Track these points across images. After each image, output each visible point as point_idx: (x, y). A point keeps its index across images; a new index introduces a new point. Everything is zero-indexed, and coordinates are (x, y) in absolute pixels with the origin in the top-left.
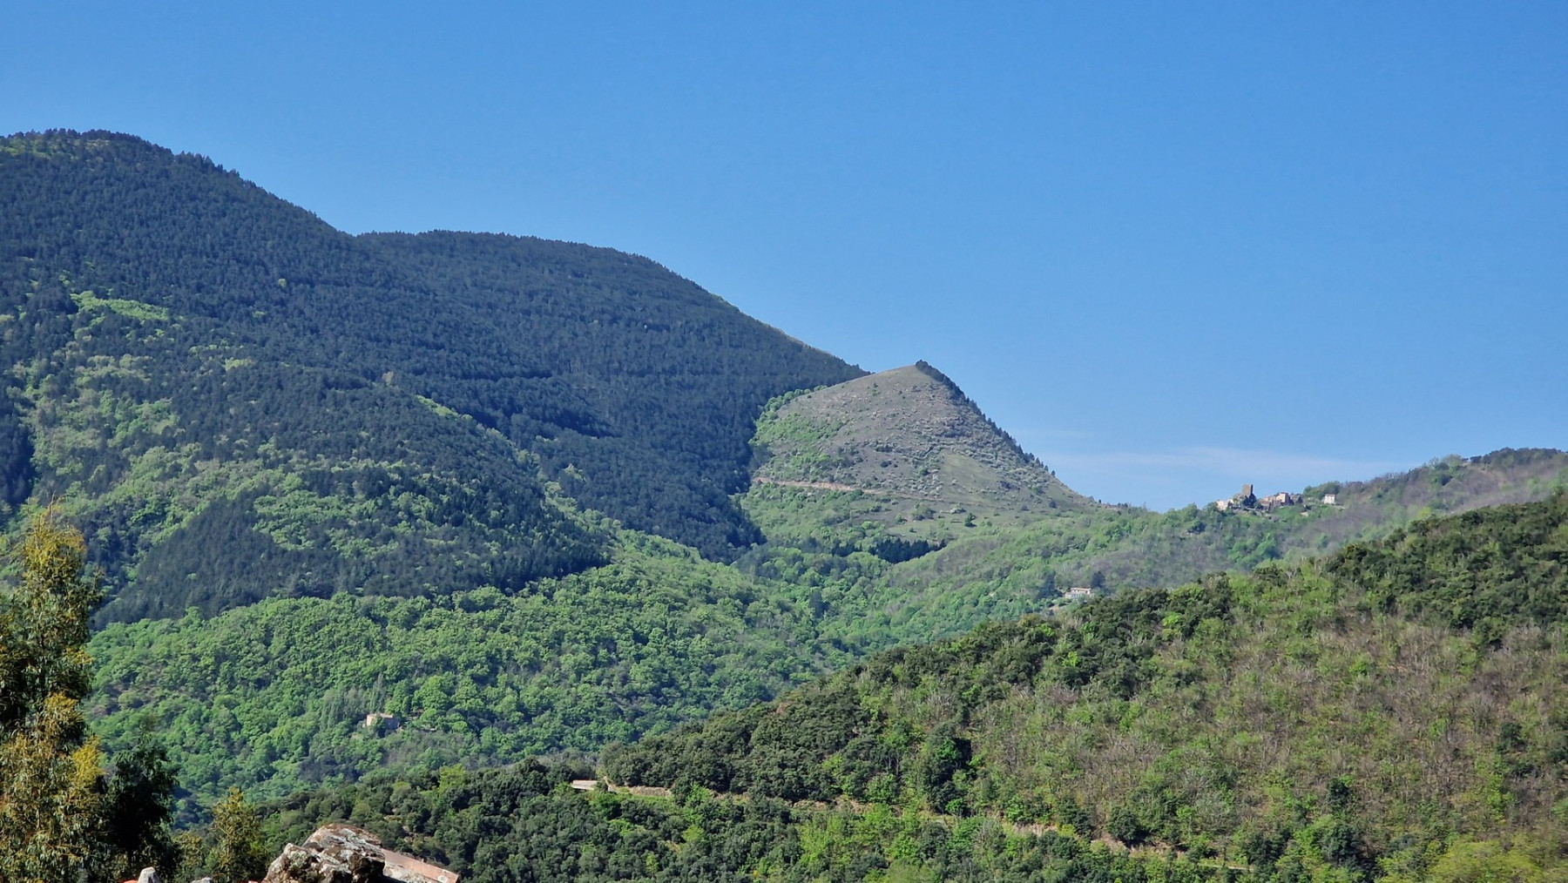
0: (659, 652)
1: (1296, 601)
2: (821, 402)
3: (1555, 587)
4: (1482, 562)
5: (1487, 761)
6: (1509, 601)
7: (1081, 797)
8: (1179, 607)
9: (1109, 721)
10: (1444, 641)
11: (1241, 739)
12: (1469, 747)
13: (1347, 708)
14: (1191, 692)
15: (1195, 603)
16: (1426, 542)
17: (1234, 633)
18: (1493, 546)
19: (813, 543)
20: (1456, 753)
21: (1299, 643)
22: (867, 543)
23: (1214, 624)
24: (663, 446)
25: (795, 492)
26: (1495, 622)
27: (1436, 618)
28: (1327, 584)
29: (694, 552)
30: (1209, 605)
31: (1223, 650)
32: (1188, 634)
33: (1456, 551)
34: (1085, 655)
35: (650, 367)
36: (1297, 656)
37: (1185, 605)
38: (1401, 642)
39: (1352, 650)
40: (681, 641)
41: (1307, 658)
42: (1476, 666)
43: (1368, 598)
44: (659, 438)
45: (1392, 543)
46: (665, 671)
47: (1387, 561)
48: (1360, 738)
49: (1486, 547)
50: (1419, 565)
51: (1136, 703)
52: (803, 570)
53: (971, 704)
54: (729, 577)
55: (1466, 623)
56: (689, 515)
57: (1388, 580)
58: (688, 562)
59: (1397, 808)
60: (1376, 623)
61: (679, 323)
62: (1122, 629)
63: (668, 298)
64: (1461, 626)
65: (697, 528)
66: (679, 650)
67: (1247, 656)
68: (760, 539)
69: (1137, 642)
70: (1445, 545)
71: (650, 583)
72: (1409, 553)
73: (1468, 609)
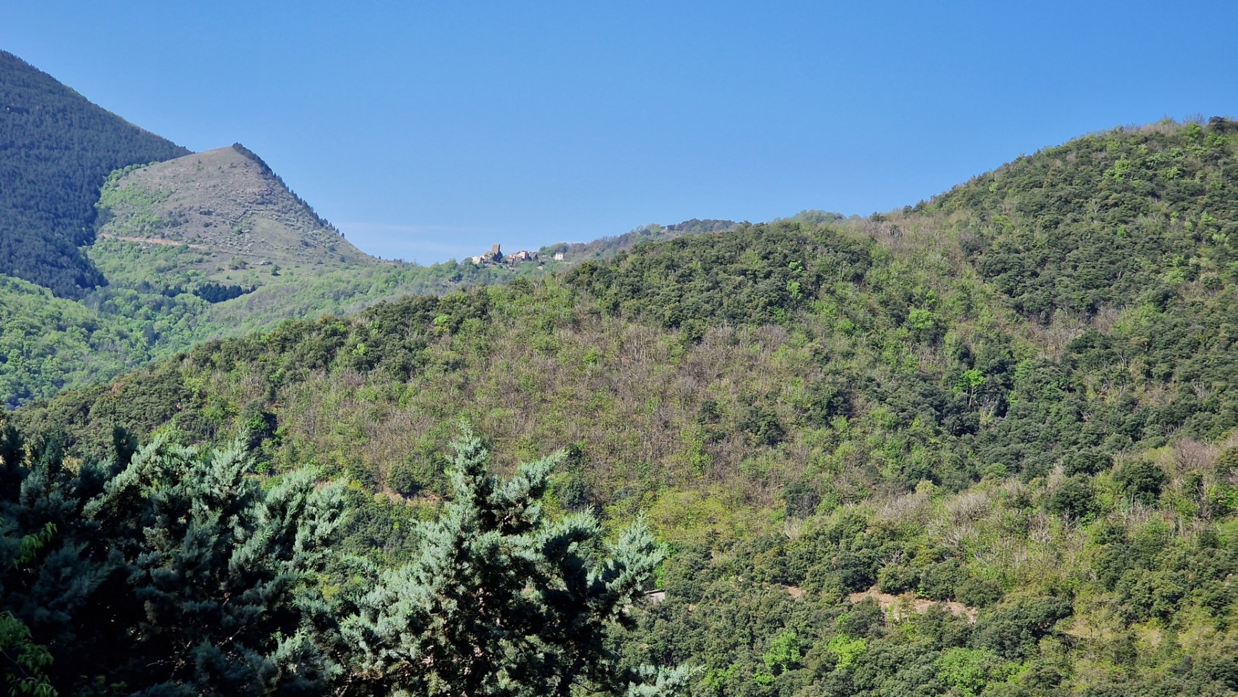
1: (540, 306)
2: (154, 175)
3: (743, 297)
4: (687, 277)
5: (690, 430)
6: (708, 307)
7: (367, 459)
8: (447, 309)
9: (390, 399)
10: (657, 338)
11: (496, 413)
12: (676, 420)
13: (582, 390)
14: (456, 376)
15: (460, 308)
16: (644, 260)
17: (491, 330)
18: (696, 265)
19: (147, 286)
20: (666, 425)
21: (542, 338)
22: (191, 287)
23: (476, 322)
25: (132, 246)
26: (698, 323)
27: (651, 318)
28: (566, 292)
29: (48, 292)
30: (472, 308)
31: (482, 343)
32: (455, 331)
33: (668, 267)
34: (372, 346)
36: (541, 349)
37: (452, 308)
38: (624, 338)
39: (586, 344)
41: (550, 350)
42: (683, 356)
43: (597, 304)
44: (19, 200)
45: (617, 261)
47: (614, 275)
48: (591, 412)
49: (690, 265)
50: (638, 278)
51: (412, 385)
52: (138, 307)
53: (278, 384)
54: (75, 310)
55: (675, 323)
56: (44, 262)
57: (614, 289)
58: (42, 298)
59: (620, 467)
60: (605, 324)
62: (402, 327)
64: (670, 326)
65: (50, 272)
66: (34, 367)
67: (503, 348)
68: (103, 282)
69: (413, 337)
70: (659, 263)
72: (630, 269)
73: (677, 312)
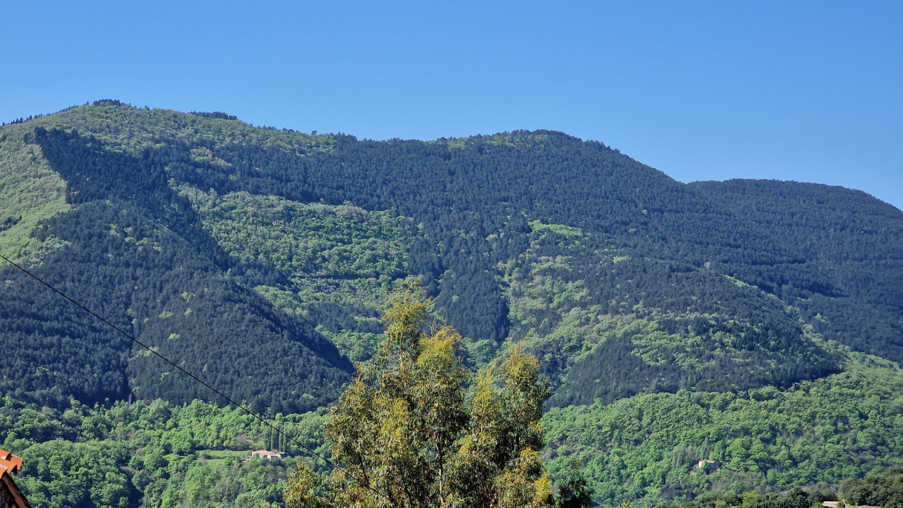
0: (875, 425)
24: (875, 302)
35: (866, 256)
40: (888, 419)
46: (879, 436)
61: (883, 229)
63: (876, 215)
71: (869, 383)
